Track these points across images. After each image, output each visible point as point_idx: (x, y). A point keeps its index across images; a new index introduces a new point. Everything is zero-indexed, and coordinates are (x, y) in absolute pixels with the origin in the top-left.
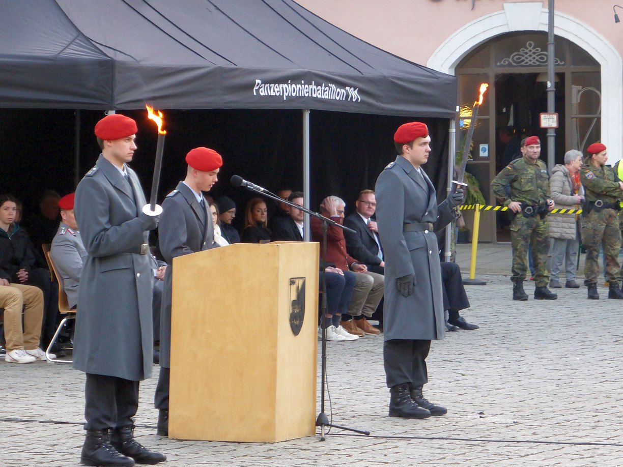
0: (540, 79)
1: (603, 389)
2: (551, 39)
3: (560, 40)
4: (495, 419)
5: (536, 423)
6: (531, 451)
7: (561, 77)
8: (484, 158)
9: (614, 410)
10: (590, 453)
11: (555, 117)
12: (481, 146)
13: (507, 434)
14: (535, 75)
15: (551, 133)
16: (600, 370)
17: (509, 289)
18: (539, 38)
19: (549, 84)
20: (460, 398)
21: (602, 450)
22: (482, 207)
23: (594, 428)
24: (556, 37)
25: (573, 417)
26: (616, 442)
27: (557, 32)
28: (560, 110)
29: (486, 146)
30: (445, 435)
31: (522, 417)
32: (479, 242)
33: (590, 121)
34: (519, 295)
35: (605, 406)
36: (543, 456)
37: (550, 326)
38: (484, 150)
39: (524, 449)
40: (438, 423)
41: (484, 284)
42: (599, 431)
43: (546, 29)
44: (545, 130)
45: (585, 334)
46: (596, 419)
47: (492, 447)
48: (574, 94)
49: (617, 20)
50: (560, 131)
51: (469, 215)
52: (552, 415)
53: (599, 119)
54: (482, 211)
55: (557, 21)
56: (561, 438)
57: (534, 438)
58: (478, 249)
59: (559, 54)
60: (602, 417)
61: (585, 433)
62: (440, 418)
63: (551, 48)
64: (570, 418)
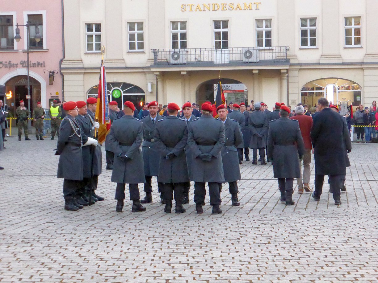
0: (26, 87)
1: (42, 162)
2: (28, 77)
3: (31, 78)
4: (16, 170)
5: (26, 171)
6: (25, 177)
7: (31, 86)
8: (13, 106)
9: (45, 167)
10: (38, 178)
11: (30, 96)
12: (12, 103)
13: (19, 173)
14: (25, 86)
15: (29, 100)
16: (42, 157)
17: (17, 138)
18: (25, 77)
19: (28, 88)
20: (7, 165)
21: (42, 177)
22: (12, 118)
23: (40, 171)
24: (29, 76)
25: (35, 169)
26: (46, 175)
27: (30, 76)
28: (31, 94)
29: (13, 103)
30: (3, 174)
31: (23, 169)
32: (12, 127)
33: (38, 97)
34: (20, 139)
35: (43, 166)
36: (28, 179)
37: (29, 147)
38: (13, 104)
39: (23, 177)
40: (2, 171)
41: (13, 137)
42: (41, 172)
43: (27, 75)
44: (27, 99)
45: (38, 149)
46: (41, 169)
47: (15, 177)
48: (35, 91)
49: (44, 73)
50: (31, 99)
51: (9, 120)
52: (30, 168)
53: (41, 96)
54: (12, 119)
55: (30, 73)
56: (33, 174)
57: (26, 174)
58: (12, 129)
59: (30, 81)
60: (42, 169)
61: (38, 173)
62: (2, 170)
63: (29, 79)
64: (34, 169)
